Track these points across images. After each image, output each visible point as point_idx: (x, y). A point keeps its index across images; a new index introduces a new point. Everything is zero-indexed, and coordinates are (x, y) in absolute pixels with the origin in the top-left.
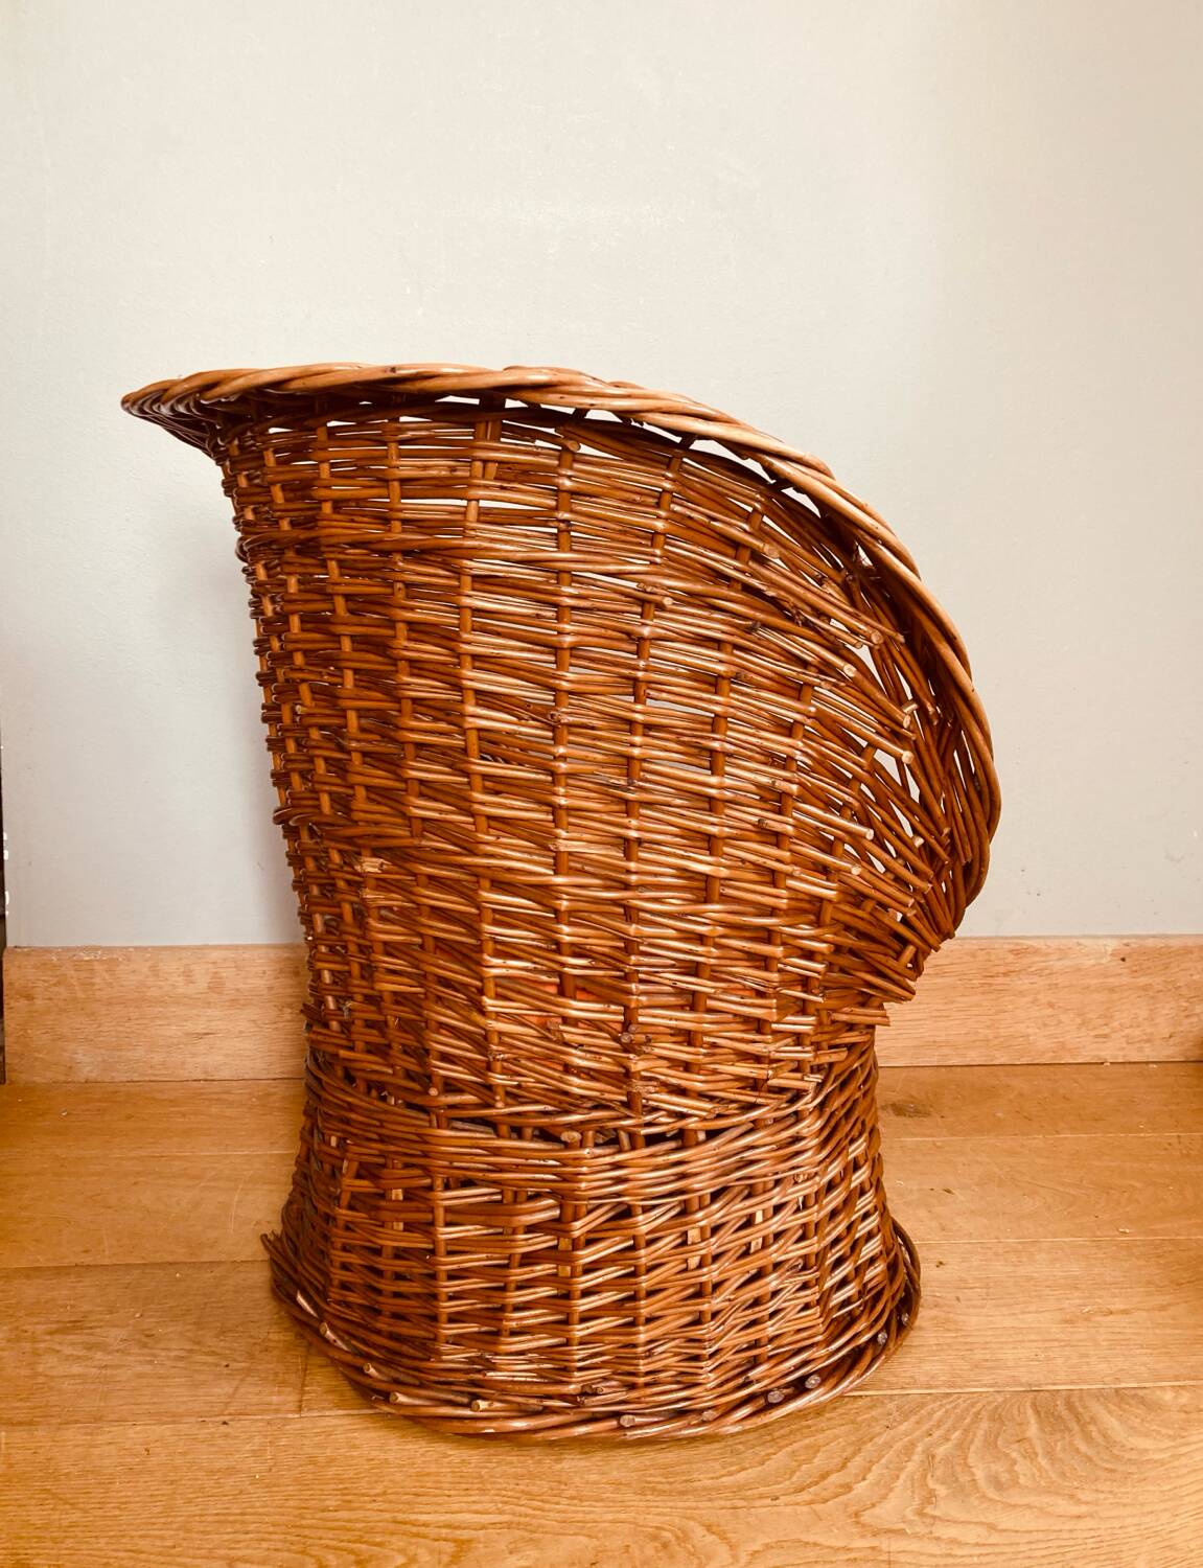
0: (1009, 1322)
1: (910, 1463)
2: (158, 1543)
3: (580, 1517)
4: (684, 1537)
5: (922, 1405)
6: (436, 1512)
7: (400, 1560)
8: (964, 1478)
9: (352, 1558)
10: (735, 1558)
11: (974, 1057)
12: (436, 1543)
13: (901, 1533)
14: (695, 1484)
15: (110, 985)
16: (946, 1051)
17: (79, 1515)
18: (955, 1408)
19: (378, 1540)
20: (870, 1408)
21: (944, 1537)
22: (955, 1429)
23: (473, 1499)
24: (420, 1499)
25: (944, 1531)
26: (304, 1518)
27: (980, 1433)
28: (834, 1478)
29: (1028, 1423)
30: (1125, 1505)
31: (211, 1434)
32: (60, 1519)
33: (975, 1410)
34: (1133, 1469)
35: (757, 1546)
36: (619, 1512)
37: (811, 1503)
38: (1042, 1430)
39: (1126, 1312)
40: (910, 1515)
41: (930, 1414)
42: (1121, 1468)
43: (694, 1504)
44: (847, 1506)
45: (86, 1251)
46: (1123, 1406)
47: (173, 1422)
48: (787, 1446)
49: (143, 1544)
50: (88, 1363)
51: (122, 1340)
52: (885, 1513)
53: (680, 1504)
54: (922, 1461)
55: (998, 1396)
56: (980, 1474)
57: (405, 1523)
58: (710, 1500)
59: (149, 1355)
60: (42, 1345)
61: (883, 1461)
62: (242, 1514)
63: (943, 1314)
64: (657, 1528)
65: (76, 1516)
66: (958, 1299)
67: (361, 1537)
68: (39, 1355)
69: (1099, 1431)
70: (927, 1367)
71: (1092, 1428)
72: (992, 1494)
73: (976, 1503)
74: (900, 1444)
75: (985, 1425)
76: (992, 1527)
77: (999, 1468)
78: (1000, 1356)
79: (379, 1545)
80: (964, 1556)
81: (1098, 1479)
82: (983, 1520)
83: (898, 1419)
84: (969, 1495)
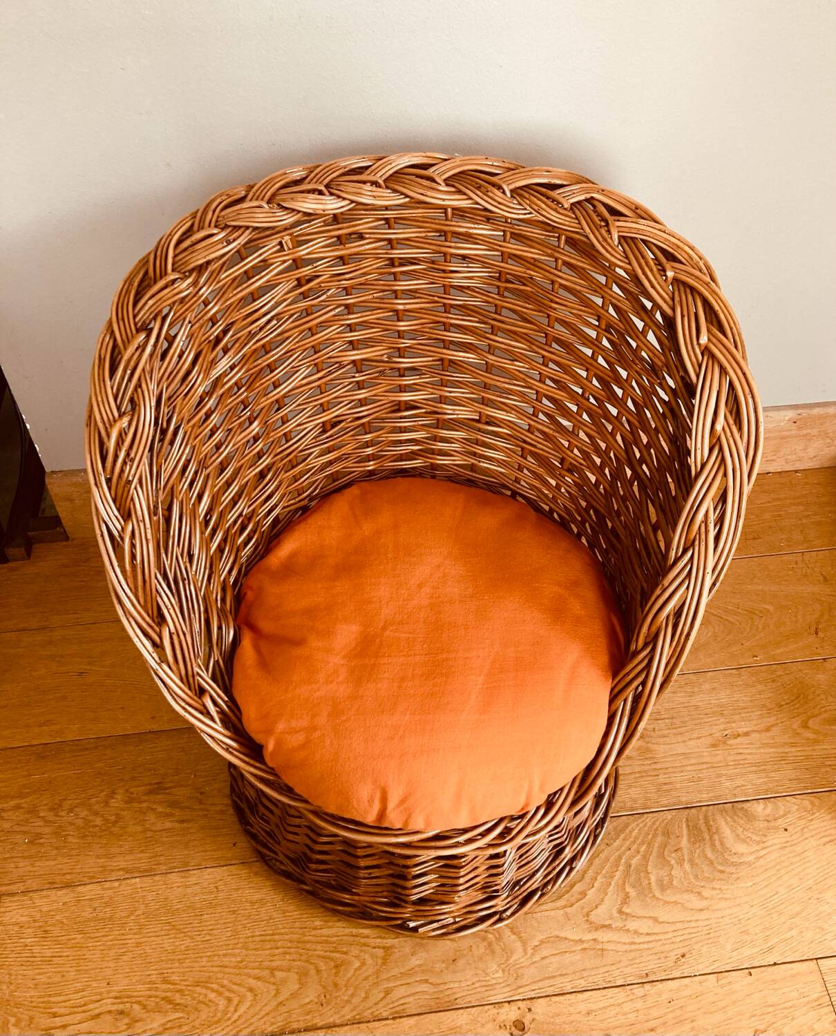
0: (681, 748)
1: (618, 872)
4: (499, 938)
5: (627, 825)
7: (357, 964)
8: (645, 882)
9: (333, 964)
10: (525, 951)
12: (374, 950)
13: (609, 927)
17: (189, 941)
18: (645, 826)
19: (344, 950)
21: (632, 929)
22: (643, 843)
25: (632, 925)
26: (306, 936)
27: (657, 845)
29: (683, 835)
30: (726, 899)
32: (180, 945)
33: (655, 827)
34: (732, 869)
35: (537, 943)
37: (565, 907)
38: (689, 841)
39: (746, 734)
40: (614, 912)
41: (631, 832)
42: (728, 870)
44: (583, 908)
46: (736, 818)
52: (602, 912)
54: (624, 871)
55: (668, 814)
56: (653, 878)
61: (604, 872)
62: (273, 934)
63: (644, 744)
67: (336, 948)
68: (145, 813)
69: (719, 839)
70: (632, 792)
71: (716, 837)
72: (658, 893)
73: (649, 901)
74: (614, 857)
75: (659, 839)
76: (655, 920)
77: (663, 873)
78: (673, 779)
79: (345, 953)
80: (640, 943)
81: (714, 879)
82: (652, 914)
83: (614, 837)
84: (646, 896)
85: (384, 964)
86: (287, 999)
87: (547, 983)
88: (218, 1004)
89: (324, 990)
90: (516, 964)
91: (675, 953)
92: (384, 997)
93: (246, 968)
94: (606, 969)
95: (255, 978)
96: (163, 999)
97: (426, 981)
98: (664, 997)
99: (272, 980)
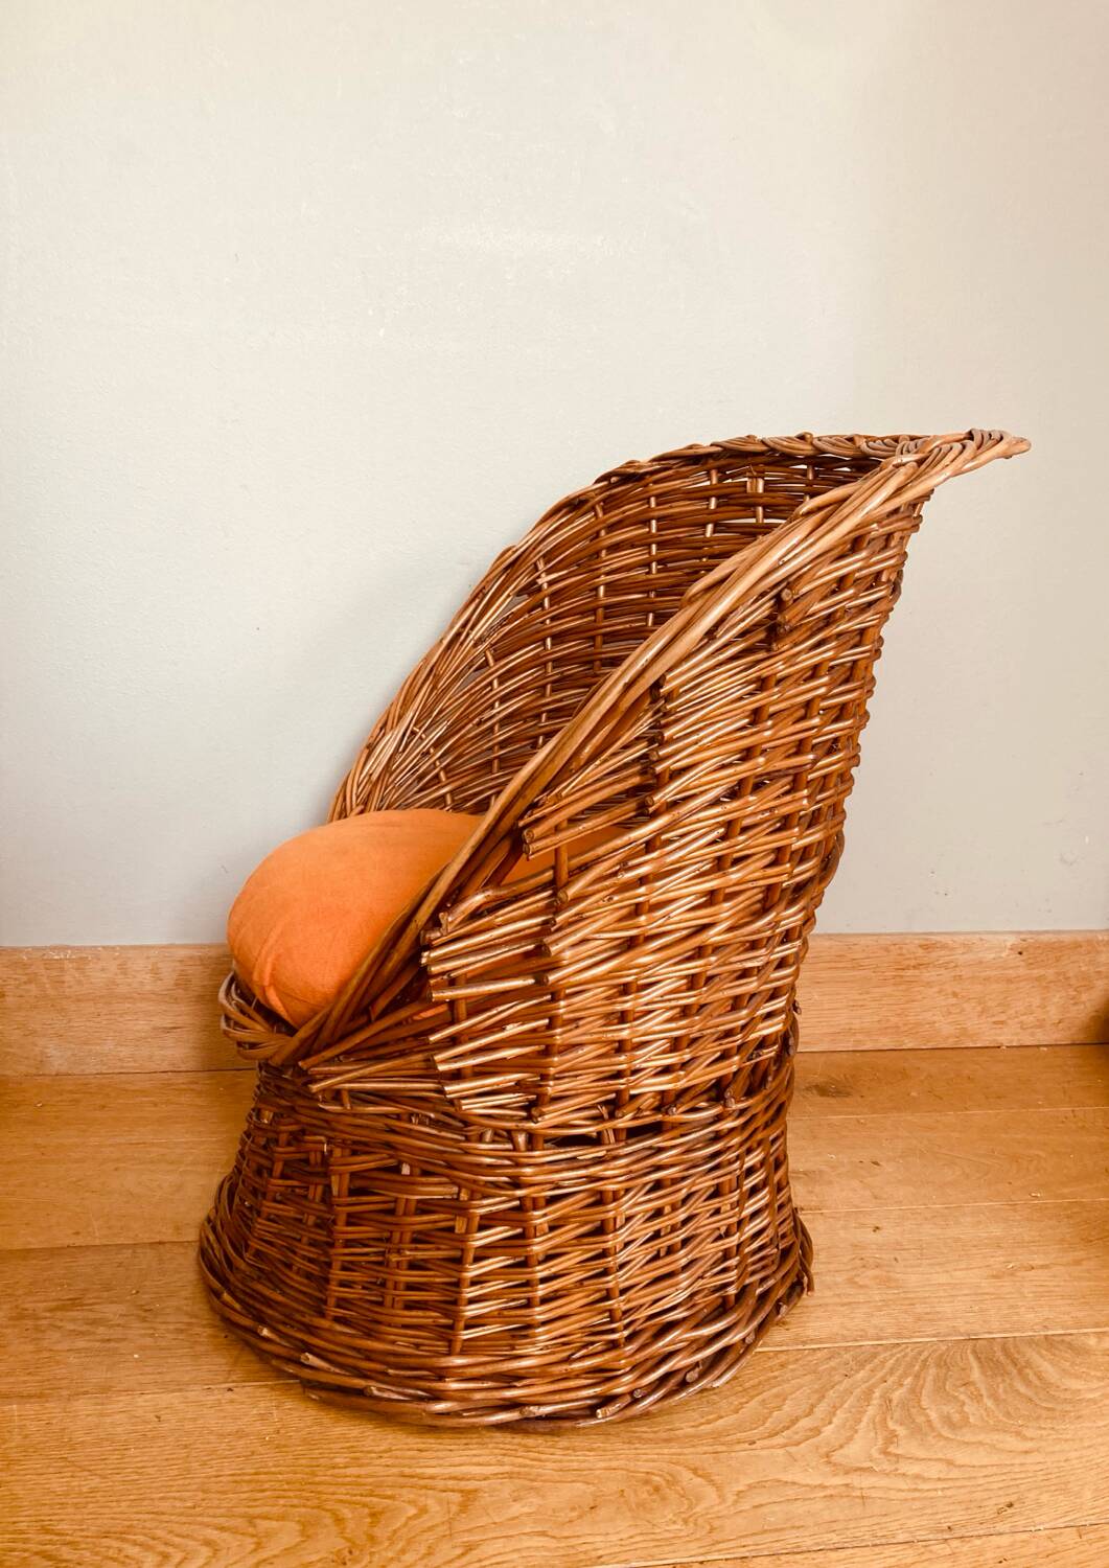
0: (943, 1278)
1: (870, 1407)
2: (178, 1504)
3: (575, 1465)
4: (673, 1481)
5: (875, 1356)
6: (440, 1466)
7: (412, 1511)
8: (920, 1419)
9: (366, 1511)
10: (722, 1498)
11: (885, 1042)
12: (444, 1494)
13: (870, 1470)
14: (677, 1432)
15: (79, 982)
16: (859, 1037)
17: (98, 1480)
18: (904, 1357)
19: (389, 1493)
20: (830, 1358)
21: (909, 1473)
22: (905, 1375)
23: (474, 1452)
24: (424, 1453)
25: (904, 1467)
26: (317, 1476)
27: (930, 1378)
28: (804, 1423)
29: (971, 1368)
30: (1066, 1440)
31: (219, 1400)
32: (80, 1486)
33: (922, 1358)
34: (1068, 1407)
35: (742, 1489)
36: (610, 1460)
37: (784, 1446)
38: (983, 1373)
39: (1043, 1267)
40: (875, 1453)
41: (883, 1363)
42: (1059, 1407)
43: (679, 1450)
44: (817, 1448)
45: (77, 1233)
46: (1054, 1351)
47: (180, 1390)
48: (758, 1395)
49: (164, 1506)
50: (91, 1337)
51: (121, 1315)
52: (854, 1452)
53: (666, 1451)
54: (881, 1405)
55: (941, 1344)
56: (933, 1415)
57: (412, 1476)
58: (693, 1446)
59: (152, 1328)
60: (44, 1322)
61: (846, 1406)
62: (256, 1474)
63: (885, 1274)
64: (648, 1473)
65: (95, 1482)
66: (896, 1259)
67: (372, 1491)
68: (43, 1331)
69: (1035, 1374)
70: (875, 1321)
71: (1028, 1371)
72: (946, 1432)
73: (933, 1442)
74: (859, 1390)
75: (932, 1371)
76: (950, 1463)
77: (951, 1409)
78: (938, 1309)
79: (390, 1497)
80: (928, 1490)
81: (1039, 1417)
82: (940, 1456)
83: (855, 1368)
84: (926, 1434)
85: (461, 1511)
86: (275, 1556)
87: (769, 1537)
88: (142, 1562)
89: (348, 1544)
90: (707, 1514)
91: (993, 1501)
92: (463, 1554)
93: (200, 1515)
94: (876, 1520)
95: (217, 1529)
96: (36, 1553)
97: (543, 1534)
98: (989, 1555)
99: (251, 1530)
